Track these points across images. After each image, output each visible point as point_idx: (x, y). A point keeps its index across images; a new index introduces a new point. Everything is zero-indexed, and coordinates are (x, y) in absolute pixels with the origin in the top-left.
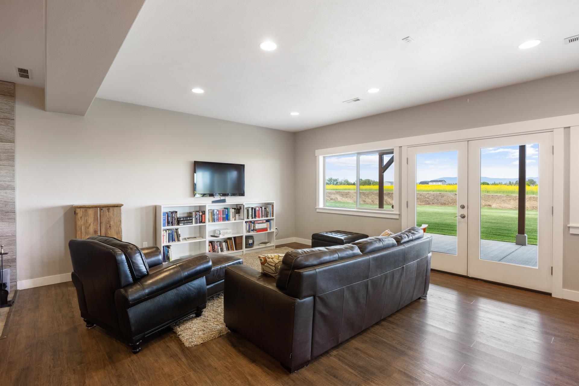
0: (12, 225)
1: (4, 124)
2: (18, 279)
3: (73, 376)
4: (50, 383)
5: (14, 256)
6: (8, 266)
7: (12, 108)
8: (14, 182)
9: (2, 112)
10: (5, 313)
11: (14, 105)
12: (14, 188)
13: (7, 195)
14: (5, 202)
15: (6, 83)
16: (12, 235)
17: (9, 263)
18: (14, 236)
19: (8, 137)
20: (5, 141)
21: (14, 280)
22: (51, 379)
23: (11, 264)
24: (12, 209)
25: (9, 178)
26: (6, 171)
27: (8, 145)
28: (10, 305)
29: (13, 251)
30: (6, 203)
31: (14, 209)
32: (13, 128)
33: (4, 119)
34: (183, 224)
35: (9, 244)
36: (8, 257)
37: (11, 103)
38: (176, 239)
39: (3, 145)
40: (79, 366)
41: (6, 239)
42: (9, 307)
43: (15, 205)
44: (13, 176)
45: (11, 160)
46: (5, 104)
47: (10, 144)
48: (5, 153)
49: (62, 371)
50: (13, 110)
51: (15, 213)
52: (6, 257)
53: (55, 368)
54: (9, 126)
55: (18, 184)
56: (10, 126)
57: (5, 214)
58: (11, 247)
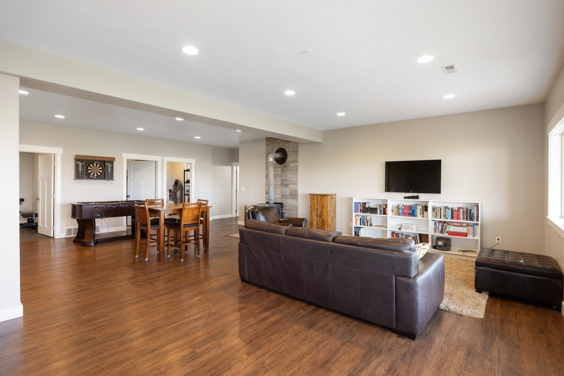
0: (297, 201)
1: (295, 154)
12: (298, 184)
13: (296, 187)
18: (297, 207)
19: (296, 160)
20: (295, 162)
24: (297, 194)
26: (295, 176)
30: (295, 191)
32: (297, 156)
34: (369, 213)
38: (366, 224)
39: (295, 164)
43: (298, 192)
44: (297, 178)
45: (297, 171)
47: (297, 163)
48: (295, 168)
51: (298, 196)
55: (299, 182)
57: (295, 196)
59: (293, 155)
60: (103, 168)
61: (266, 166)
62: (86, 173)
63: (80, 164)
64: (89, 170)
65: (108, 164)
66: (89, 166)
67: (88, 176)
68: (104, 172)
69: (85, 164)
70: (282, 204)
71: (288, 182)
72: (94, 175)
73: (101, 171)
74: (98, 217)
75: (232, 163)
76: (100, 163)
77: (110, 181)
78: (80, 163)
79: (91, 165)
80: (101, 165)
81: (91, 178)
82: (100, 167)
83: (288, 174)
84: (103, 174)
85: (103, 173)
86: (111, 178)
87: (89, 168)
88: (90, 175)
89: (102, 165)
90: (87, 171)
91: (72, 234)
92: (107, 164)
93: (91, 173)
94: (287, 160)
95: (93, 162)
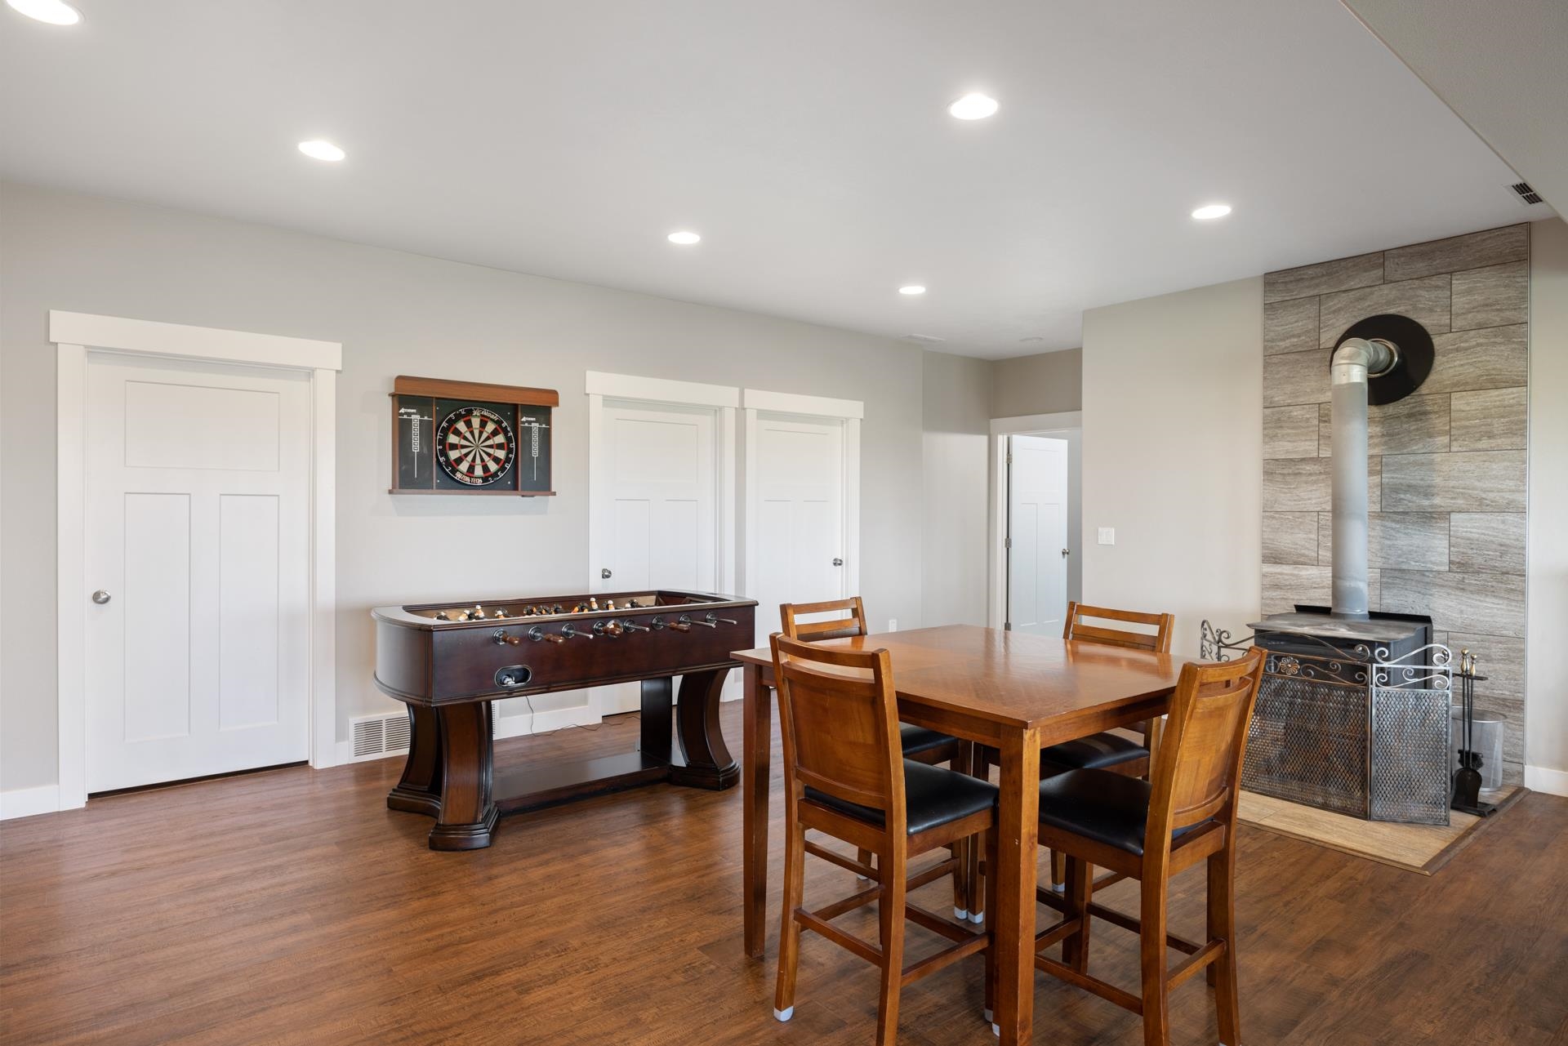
0: (1517, 610)
1: (1502, 340)
2: (1527, 760)
3: (1505, 1038)
4: (1445, 1013)
5: (1519, 695)
6: (1502, 717)
7: (1521, 293)
8: (1525, 491)
9: (1498, 310)
10: (1462, 827)
11: (1526, 284)
12: (1525, 508)
13: (1506, 527)
14: (1501, 545)
15: (1507, 230)
16: (1515, 635)
17: (1507, 709)
18: (1521, 639)
19: (1510, 372)
20: (1504, 385)
21: (1516, 758)
22: (1453, 1009)
23: (1510, 711)
24: (1518, 567)
25: (1511, 483)
26: (1506, 464)
27: (1509, 395)
28: (1481, 815)
29: (1515, 680)
30: (1504, 549)
31: (1524, 565)
32: (1524, 347)
33: (1501, 328)
35: (1508, 660)
36: (1504, 692)
37: (1519, 280)
39: (1498, 396)
40: (1535, 1029)
41: (1501, 643)
42: (1479, 818)
43: (1524, 555)
44: (1522, 477)
45: (1516, 434)
46: (1505, 286)
47: (1515, 390)
48: (1503, 417)
49: (1488, 1011)
50: (1524, 297)
51: (1524, 576)
52: (1501, 692)
53: (1478, 993)
54: (1514, 342)
55: (1536, 496)
56: (1517, 343)
57: (1499, 577)
58: (1512, 667)
59: (1478, 345)
60: (509, 440)
61: (1265, 417)
62: (442, 459)
63: (416, 418)
64: (454, 447)
65: (530, 422)
66: (451, 428)
67: (448, 477)
68: (512, 456)
69: (434, 419)
70: (1426, 620)
71: (1437, 501)
72: (471, 469)
73: (501, 454)
74: (511, 693)
75: (992, 421)
76: (495, 418)
77: (539, 499)
78: (413, 417)
79: (461, 426)
80: (499, 423)
81: (461, 486)
82: (495, 433)
83: (1437, 457)
84: (508, 466)
85: (508, 460)
86: (543, 486)
87: (453, 439)
88: (454, 471)
89: (505, 424)
90: (444, 453)
91: (384, 750)
92: (524, 419)
93: (459, 460)
94: (1433, 377)
95: (469, 413)
